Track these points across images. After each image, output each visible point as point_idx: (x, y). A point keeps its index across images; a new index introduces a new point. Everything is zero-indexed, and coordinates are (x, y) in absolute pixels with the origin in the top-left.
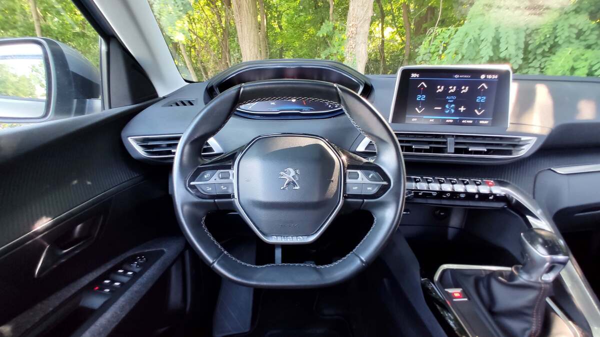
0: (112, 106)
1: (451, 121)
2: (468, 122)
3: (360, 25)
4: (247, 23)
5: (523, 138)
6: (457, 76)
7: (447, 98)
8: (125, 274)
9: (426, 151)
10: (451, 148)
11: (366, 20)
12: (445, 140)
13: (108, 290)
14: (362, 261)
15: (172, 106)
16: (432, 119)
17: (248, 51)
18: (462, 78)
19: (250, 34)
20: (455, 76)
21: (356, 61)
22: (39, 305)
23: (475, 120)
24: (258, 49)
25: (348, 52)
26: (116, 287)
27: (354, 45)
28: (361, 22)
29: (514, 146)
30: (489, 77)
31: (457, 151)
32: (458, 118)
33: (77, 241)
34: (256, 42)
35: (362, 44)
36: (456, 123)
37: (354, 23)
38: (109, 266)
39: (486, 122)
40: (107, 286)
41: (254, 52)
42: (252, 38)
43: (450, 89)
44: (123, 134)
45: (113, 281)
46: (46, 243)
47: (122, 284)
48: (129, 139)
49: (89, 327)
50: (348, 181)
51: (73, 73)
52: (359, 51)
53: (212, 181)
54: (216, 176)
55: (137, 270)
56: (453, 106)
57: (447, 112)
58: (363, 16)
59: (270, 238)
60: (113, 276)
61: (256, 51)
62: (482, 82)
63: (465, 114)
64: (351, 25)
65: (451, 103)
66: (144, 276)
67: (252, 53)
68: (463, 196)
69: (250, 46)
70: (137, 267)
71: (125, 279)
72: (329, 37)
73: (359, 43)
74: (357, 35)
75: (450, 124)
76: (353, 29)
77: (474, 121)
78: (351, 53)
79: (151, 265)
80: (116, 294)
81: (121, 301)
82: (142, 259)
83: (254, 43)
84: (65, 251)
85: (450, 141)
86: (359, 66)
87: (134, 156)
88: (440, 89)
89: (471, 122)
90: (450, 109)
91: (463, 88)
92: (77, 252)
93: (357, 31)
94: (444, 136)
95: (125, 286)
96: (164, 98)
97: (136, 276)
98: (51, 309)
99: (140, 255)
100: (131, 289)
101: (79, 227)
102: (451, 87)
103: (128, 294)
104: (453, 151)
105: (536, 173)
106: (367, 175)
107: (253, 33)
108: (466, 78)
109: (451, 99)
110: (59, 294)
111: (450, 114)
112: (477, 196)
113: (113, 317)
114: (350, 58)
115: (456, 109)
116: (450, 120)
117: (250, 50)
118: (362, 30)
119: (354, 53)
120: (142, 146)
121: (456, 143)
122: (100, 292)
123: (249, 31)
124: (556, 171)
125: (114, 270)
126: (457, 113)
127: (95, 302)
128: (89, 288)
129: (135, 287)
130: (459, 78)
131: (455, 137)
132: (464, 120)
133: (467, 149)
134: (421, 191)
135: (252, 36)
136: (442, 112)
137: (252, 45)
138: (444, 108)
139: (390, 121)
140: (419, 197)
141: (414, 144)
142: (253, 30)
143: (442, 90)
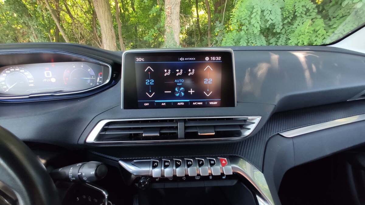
1: (183, 104)
2: (199, 103)
3: (173, 7)
4: (101, 6)
5: (250, 117)
6: (182, 59)
7: (176, 81)
9: (155, 138)
10: (181, 131)
11: (176, 4)
12: (175, 125)
16: (163, 103)
17: (104, 26)
18: (187, 61)
19: (105, 14)
20: (181, 59)
21: (173, 32)
23: (205, 101)
24: (111, 25)
25: (167, 26)
27: (170, 21)
28: (174, 6)
30: (213, 58)
31: (188, 135)
32: (189, 101)
34: (110, 20)
35: (176, 21)
36: (187, 105)
37: (169, 6)
39: (215, 103)
41: (109, 26)
42: (106, 18)
43: (177, 72)
52: (174, 26)
58: (174, 1)
61: (110, 26)
62: (207, 64)
63: (194, 96)
64: (167, 7)
67: (107, 27)
68: (198, 178)
69: (105, 22)
72: (159, 15)
73: (174, 20)
74: (172, 14)
75: (181, 107)
76: (169, 10)
77: (203, 102)
78: (169, 27)
83: (108, 20)
85: (180, 126)
86: (175, 35)
88: (167, 73)
89: (201, 103)
91: (190, 70)
93: (171, 12)
94: (172, 121)
102: (178, 71)
104: (183, 136)
105: (267, 140)
107: (106, 14)
108: (191, 61)
109: (179, 83)
111: (180, 97)
112: (211, 177)
114: (168, 30)
115: (186, 92)
116: (181, 102)
117: (106, 25)
118: (174, 11)
119: (171, 26)
121: (186, 128)
123: (104, 12)
124: (283, 135)
126: (187, 95)
130: (185, 61)
131: (185, 121)
132: (195, 102)
133: (197, 133)
134: (157, 178)
135: (106, 16)
136: (172, 96)
137: (107, 21)
138: (174, 92)
139: (122, 107)
140: (157, 182)
141: (145, 132)
142: (106, 11)
143: (169, 73)
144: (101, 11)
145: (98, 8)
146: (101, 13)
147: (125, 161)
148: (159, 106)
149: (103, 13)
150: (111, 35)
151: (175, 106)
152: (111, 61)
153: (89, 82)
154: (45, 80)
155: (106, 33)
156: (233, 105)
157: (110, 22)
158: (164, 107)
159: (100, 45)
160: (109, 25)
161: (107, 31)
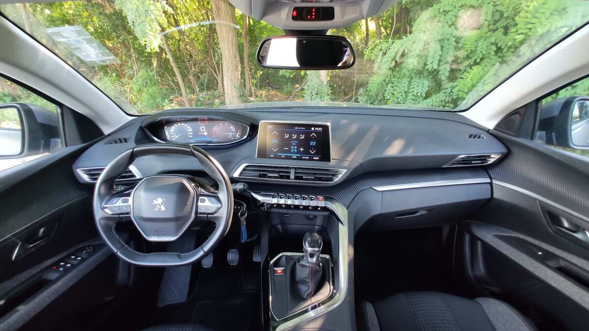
0: (68, 145)
1: (295, 157)
2: (306, 158)
4: (225, 24)
5: (340, 170)
6: (296, 128)
7: (292, 142)
8: (75, 259)
9: (275, 177)
10: (292, 176)
12: (289, 171)
13: (62, 269)
14: (204, 251)
15: (111, 143)
16: (283, 155)
17: (227, 52)
18: (300, 129)
19: (229, 34)
22: (16, 277)
23: (311, 157)
26: (68, 267)
29: (333, 175)
30: (317, 129)
31: (296, 178)
32: (299, 155)
33: (40, 239)
34: (234, 43)
36: (298, 159)
38: (65, 254)
39: (317, 158)
40: (62, 266)
42: (231, 40)
44: (74, 166)
45: (66, 263)
46: (18, 241)
47: (72, 265)
48: (78, 170)
49: (47, 289)
50: (199, 204)
51: (40, 123)
53: (118, 204)
54: (120, 201)
55: (85, 256)
56: (296, 147)
57: (292, 151)
59: (150, 238)
60: (67, 260)
61: (235, 51)
62: (312, 132)
63: (303, 152)
65: (295, 146)
66: (89, 260)
67: (230, 53)
68: (301, 207)
69: (228, 46)
70: (85, 255)
71: (75, 262)
75: (294, 159)
79: (96, 253)
80: (67, 271)
81: (69, 276)
82: (90, 249)
83: (232, 43)
84: (31, 246)
85: (293, 171)
87: (81, 181)
89: (308, 158)
90: (294, 149)
91: (301, 136)
92: (42, 244)
94: (288, 168)
95: (73, 267)
96: (109, 135)
97: (83, 260)
98: (24, 280)
99: (89, 246)
100: (78, 268)
101: (42, 230)
102: (293, 135)
103: (75, 272)
104: (294, 178)
106: (210, 201)
108: (302, 129)
109: (294, 143)
110: (29, 271)
111: (294, 153)
112: (310, 208)
113: (63, 284)
115: (298, 149)
117: (229, 50)
120: (88, 174)
121: (296, 173)
122: (57, 270)
124: (375, 189)
125: (69, 256)
126: (299, 152)
127: (53, 276)
128: (50, 268)
129: (81, 267)
130: (298, 129)
131: (296, 168)
132: (304, 156)
133: (303, 177)
134: (275, 204)
135: (230, 37)
136: (289, 151)
137: (230, 45)
138: (290, 149)
139: (256, 156)
140: (274, 207)
141: (269, 173)
142: (231, 32)
143: (288, 137)
144: (224, 31)
145: (221, 27)
146: (224, 33)
147: (256, 193)
148: (280, 158)
149: (226, 33)
150: (234, 64)
151: (290, 158)
152: (249, 124)
153: (230, 136)
154: (200, 133)
155: (228, 61)
156: (329, 161)
157: (235, 46)
158: (283, 158)
159: (217, 75)
160: (233, 50)
161: (230, 59)
